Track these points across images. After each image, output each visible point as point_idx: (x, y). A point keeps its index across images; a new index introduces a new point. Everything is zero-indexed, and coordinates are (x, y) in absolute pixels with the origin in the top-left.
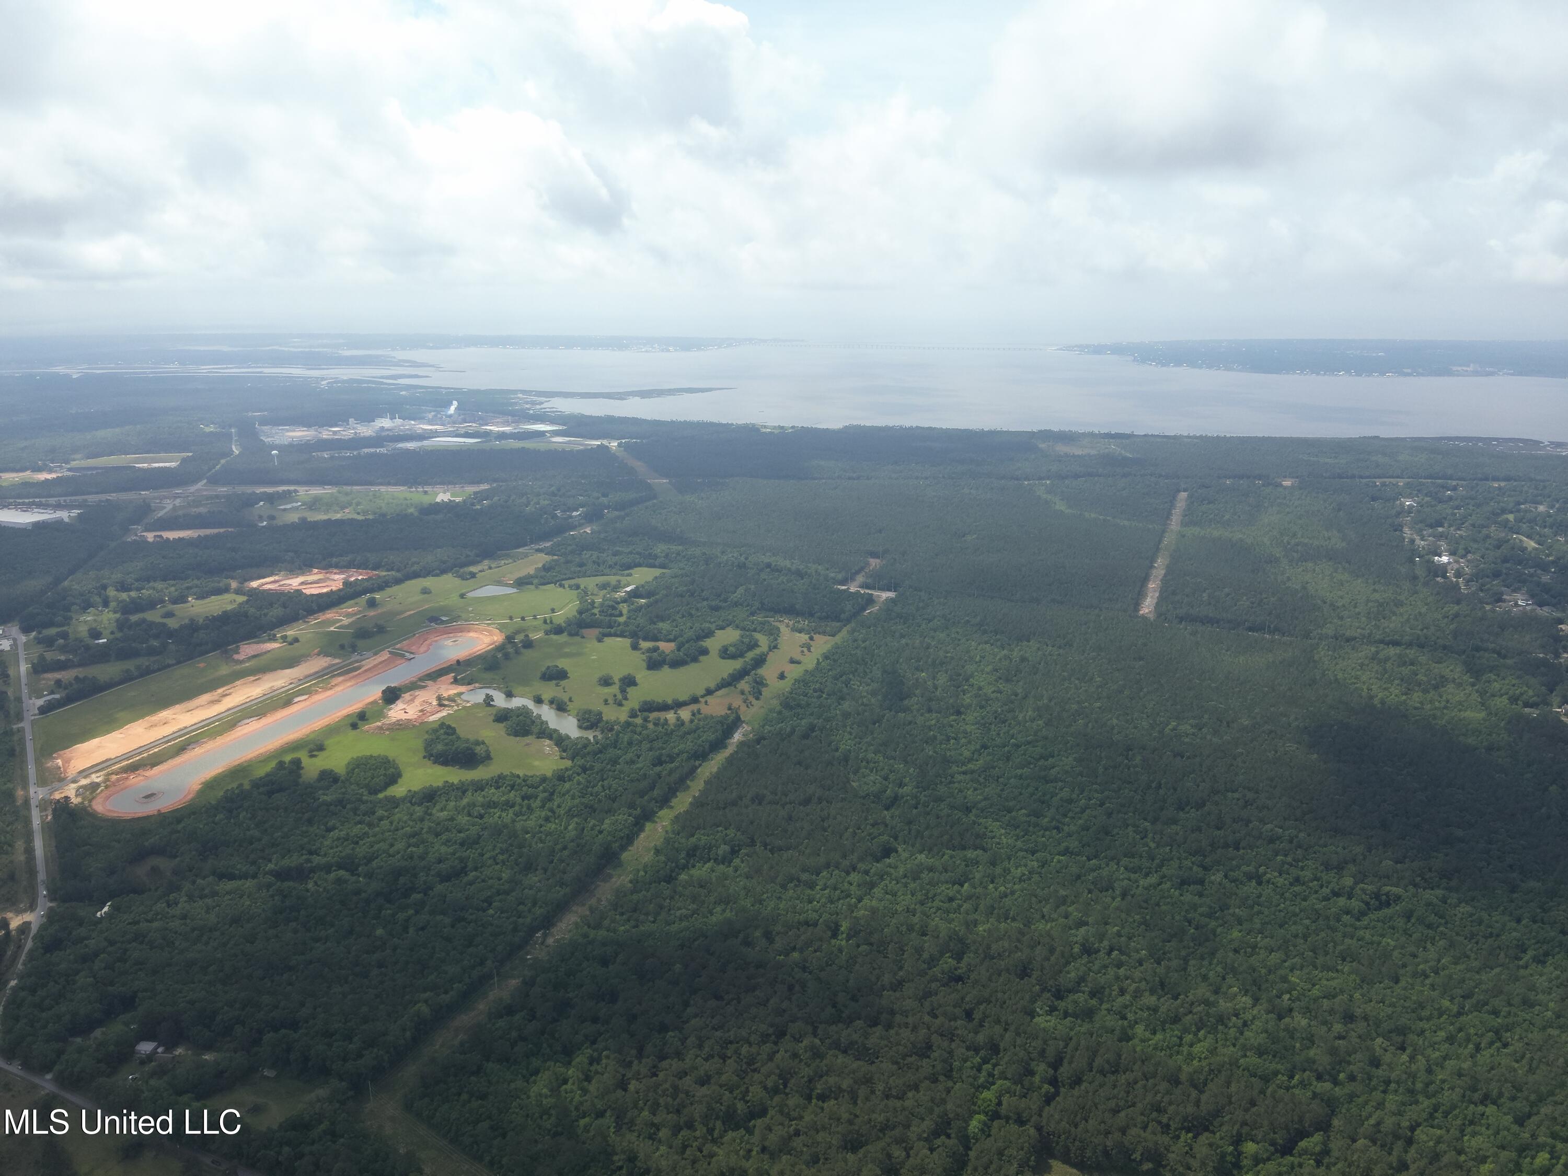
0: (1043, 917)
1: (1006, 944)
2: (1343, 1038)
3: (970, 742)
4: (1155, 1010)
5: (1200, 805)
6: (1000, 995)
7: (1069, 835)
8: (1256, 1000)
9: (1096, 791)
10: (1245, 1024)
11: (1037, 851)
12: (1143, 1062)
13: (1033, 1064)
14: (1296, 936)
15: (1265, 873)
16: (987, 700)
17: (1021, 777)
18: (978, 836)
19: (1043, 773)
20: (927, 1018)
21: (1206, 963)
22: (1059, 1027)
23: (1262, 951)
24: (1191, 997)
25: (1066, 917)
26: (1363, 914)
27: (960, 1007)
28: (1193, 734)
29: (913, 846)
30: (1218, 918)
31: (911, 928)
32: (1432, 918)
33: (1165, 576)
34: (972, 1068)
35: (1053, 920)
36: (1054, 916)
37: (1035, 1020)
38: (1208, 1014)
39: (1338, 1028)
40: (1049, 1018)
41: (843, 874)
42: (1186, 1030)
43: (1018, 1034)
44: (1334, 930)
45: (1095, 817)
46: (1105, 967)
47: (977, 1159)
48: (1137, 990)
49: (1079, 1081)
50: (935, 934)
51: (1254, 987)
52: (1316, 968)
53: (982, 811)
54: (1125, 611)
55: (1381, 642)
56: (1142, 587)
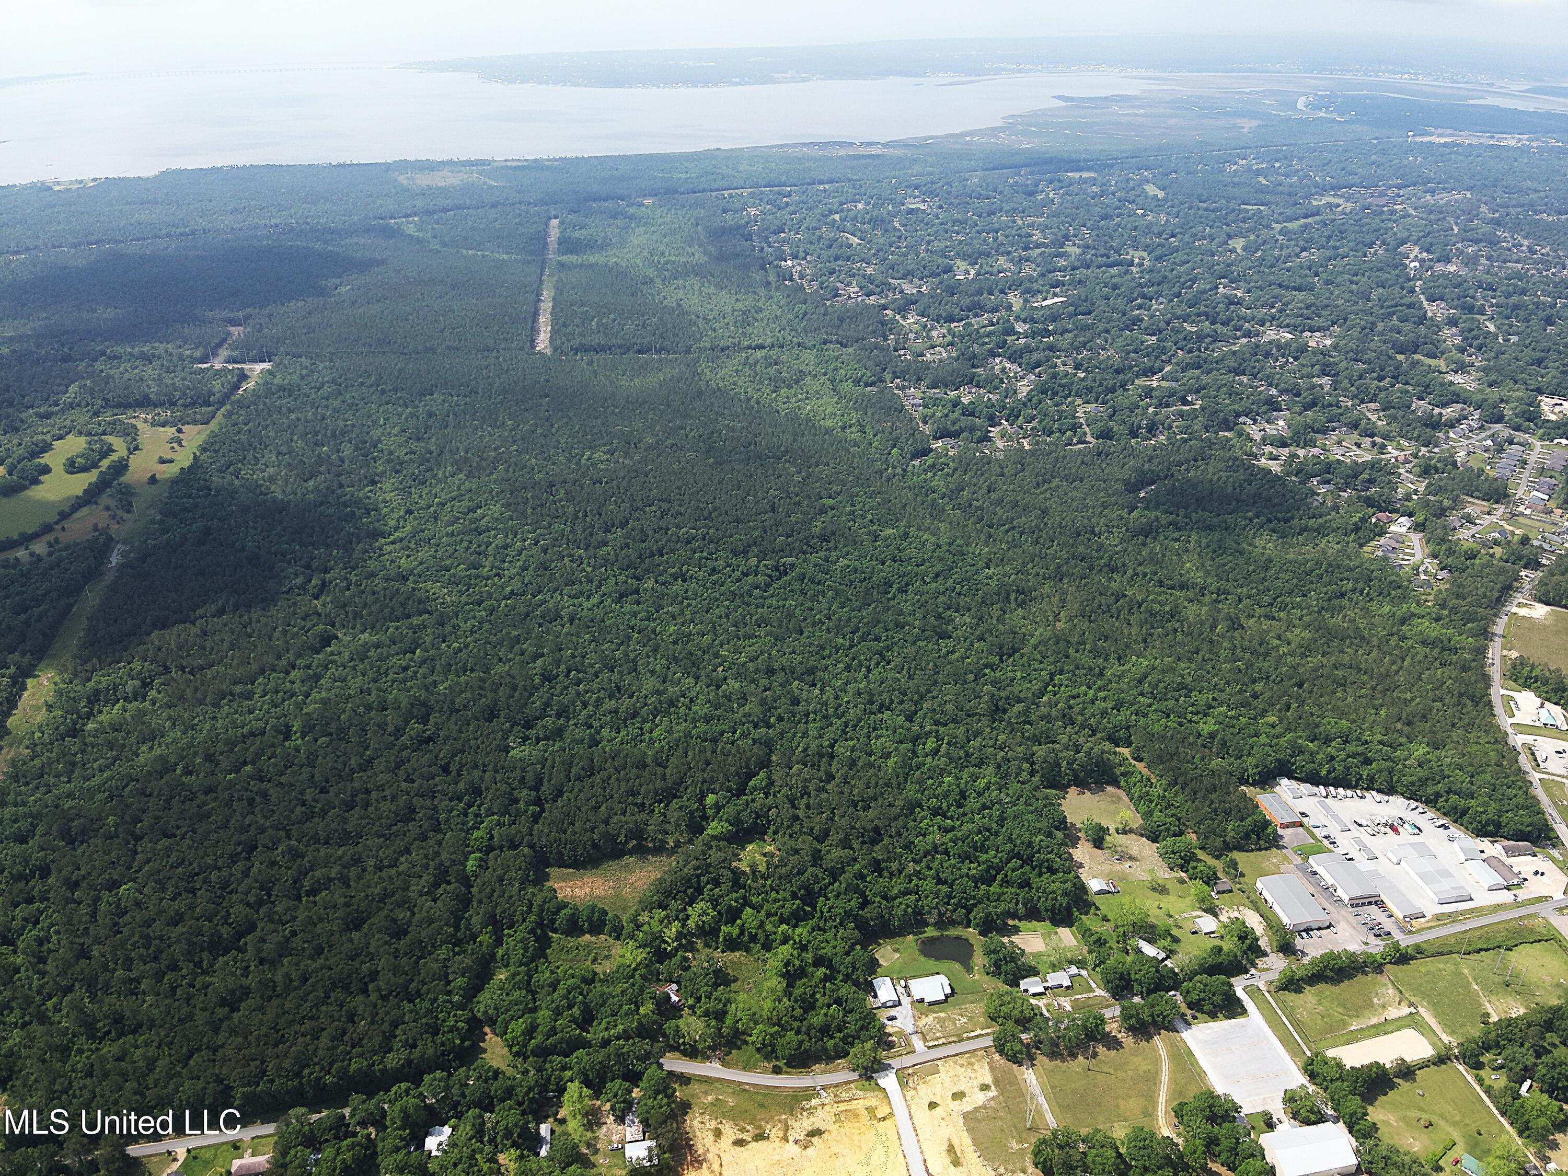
0: (500, 660)
1: (469, 695)
2: (769, 689)
3: (392, 511)
4: (616, 712)
5: (623, 525)
6: (472, 742)
7: (511, 579)
8: (697, 678)
9: (528, 531)
10: (692, 701)
11: (483, 601)
12: (613, 759)
13: (516, 793)
14: (720, 617)
15: (688, 571)
16: (401, 464)
17: (452, 534)
18: (420, 602)
19: (474, 526)
20: (404, 785)
21: (651, 660)
22: (534, 753)
23: (696, 637)
24: (644, 692)
25: (522, 654)
26: (768, 585)
27: (436, 765)
28: (607, 460)
29: (353, 628)
30: (655, 620)
31: (369, 708)
32: (821, 576)
33: (554, 308)
34: (459, 816)
35: (510, 660)
36: (510, 656)
37: (510, 754)
38: (660, 702)
39: (764, 682)
40: (523, 748)
41: (282, 675)
42: (644, 721)
43: (496, 771)
44: (748, 604)
45: (532, 556)
46: (566, 688)
47: (480, 892)
48: (597, 700)
49: (560, 794)
50: (396, 706)
51: (694, 667)
52: (739, 639)
53: (420, 576)
54: (522, 349)
55: (749, 347)
56: (533, 322)
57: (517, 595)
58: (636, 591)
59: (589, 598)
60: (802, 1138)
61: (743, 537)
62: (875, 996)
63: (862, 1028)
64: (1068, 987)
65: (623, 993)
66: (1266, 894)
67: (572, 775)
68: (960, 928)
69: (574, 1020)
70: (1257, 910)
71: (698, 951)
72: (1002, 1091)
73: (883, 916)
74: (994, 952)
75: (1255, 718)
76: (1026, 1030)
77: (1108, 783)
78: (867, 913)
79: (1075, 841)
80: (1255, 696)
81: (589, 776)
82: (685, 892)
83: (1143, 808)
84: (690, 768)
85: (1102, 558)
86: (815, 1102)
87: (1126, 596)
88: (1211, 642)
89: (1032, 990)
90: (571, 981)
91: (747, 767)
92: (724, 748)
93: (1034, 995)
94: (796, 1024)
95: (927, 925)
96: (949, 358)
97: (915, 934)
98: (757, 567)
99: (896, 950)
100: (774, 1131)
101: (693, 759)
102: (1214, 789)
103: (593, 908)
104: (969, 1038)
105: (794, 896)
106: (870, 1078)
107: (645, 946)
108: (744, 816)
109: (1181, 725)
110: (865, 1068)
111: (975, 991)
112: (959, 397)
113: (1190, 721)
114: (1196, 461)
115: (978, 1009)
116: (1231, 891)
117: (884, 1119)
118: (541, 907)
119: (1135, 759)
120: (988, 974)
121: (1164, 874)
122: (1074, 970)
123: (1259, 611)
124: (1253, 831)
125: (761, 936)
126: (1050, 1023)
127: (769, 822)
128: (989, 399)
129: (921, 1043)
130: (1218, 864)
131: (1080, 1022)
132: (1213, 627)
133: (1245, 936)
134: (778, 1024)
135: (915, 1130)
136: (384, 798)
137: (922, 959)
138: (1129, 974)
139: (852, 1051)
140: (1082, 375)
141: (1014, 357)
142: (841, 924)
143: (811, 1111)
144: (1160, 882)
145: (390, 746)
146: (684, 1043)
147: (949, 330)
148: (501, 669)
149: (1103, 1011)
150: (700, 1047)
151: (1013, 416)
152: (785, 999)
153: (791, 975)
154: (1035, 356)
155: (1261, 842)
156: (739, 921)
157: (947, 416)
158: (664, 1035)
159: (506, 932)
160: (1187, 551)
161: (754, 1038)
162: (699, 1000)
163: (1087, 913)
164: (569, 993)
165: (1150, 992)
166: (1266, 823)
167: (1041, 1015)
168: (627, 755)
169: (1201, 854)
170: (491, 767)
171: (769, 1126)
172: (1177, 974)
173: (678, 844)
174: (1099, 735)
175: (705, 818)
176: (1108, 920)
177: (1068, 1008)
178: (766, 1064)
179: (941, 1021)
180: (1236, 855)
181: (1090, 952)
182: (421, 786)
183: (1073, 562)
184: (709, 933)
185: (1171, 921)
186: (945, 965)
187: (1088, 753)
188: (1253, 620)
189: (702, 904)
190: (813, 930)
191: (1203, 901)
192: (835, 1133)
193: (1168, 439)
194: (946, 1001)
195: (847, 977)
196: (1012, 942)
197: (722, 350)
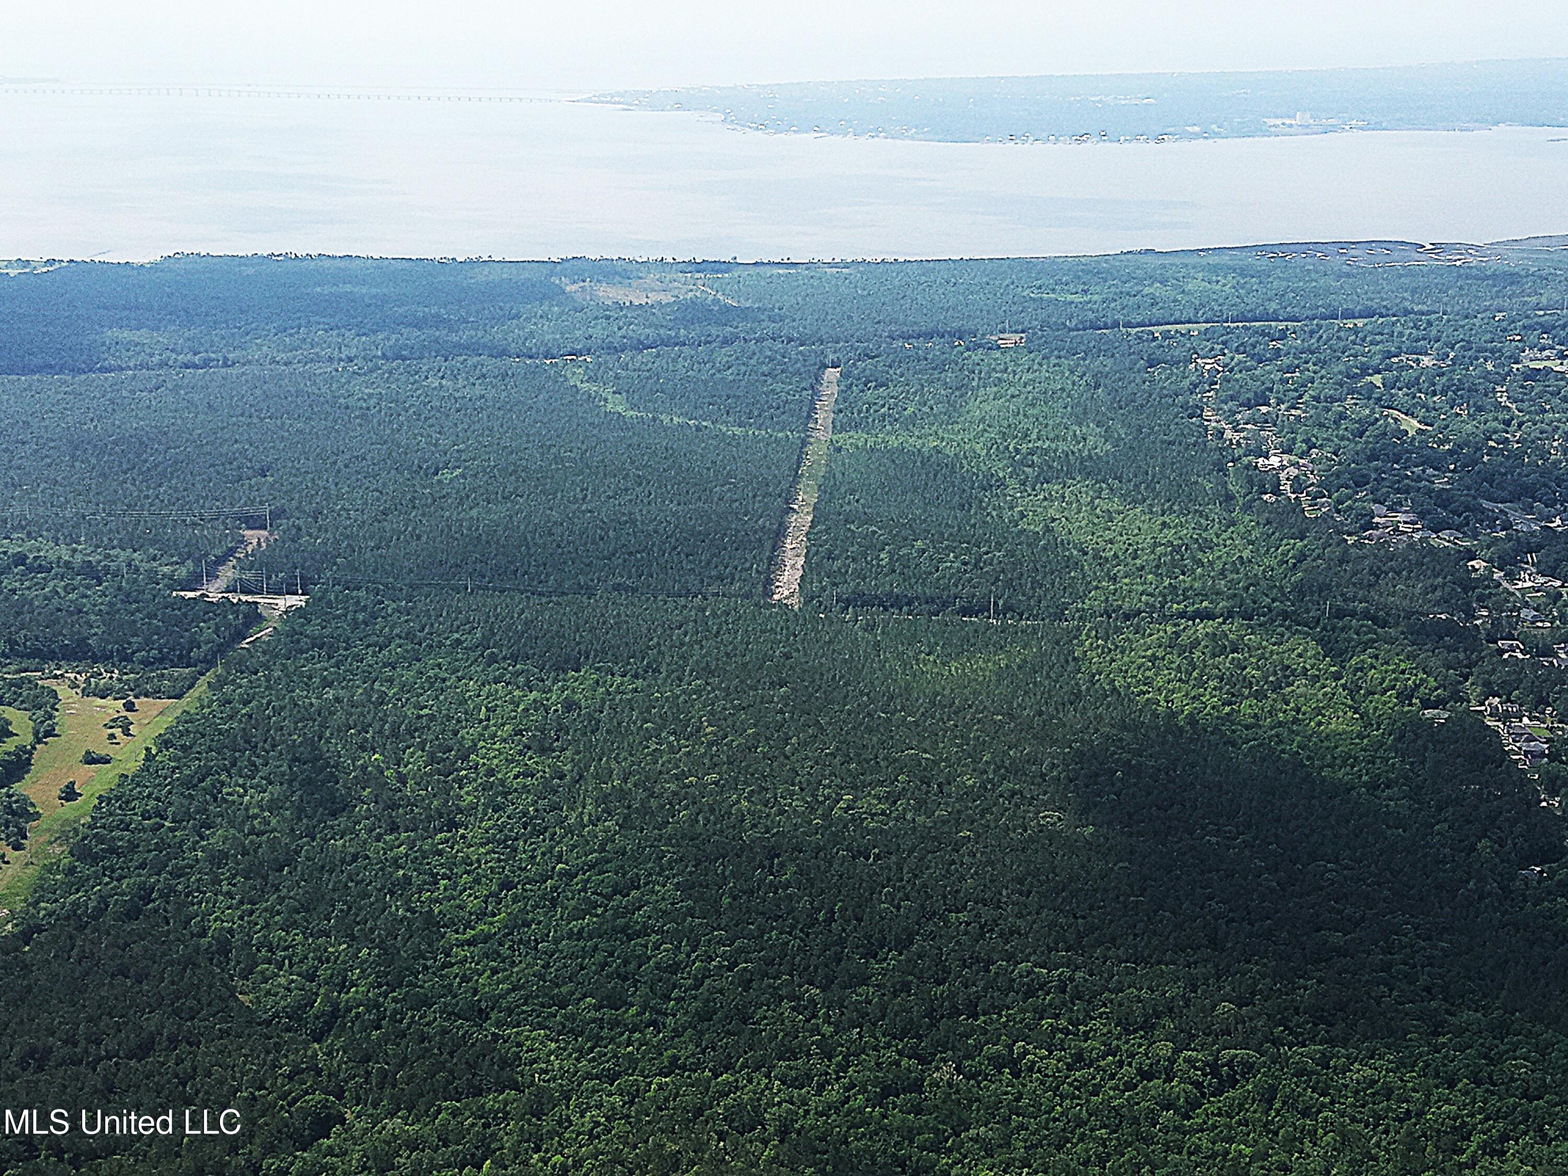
3: (477, 881)
5: (903, 945)
9: (719, 942)
11: (618, 1075)
16: (505, 794)
17: (580, 936)
18: (505, 1063)
19: (621, 921)
28: (883, 813)
32: (1308, 1097)
33: (813, 525)
54: (747, 596)
55: (1182, 615)
56: (774, 549)
57: (683, 1068)
58: (917, 1086)
59: (821, 1088)
197: (1127, 617)
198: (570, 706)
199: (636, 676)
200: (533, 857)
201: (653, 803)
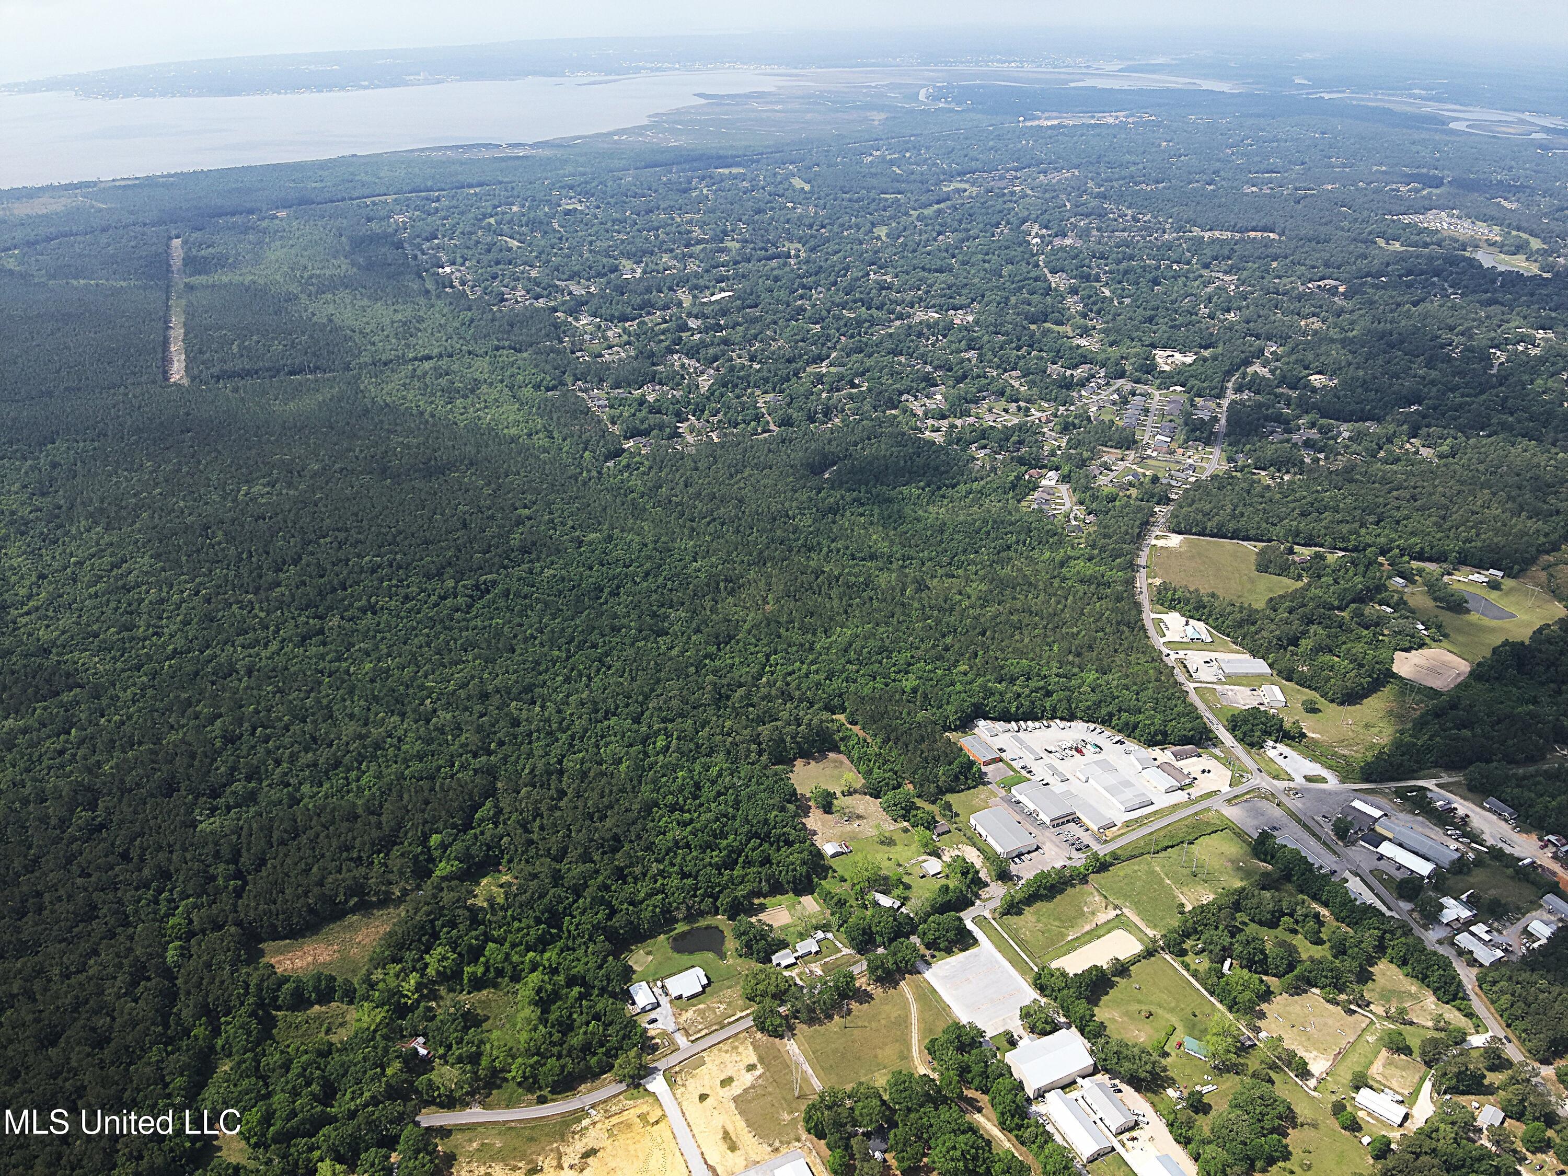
0: (172, 727)
1: (141, 771)
2: (485, 715)
3: (22, 578)
4: (315, 765)
5: (296, 561)
6: (152, 823)
7: (172, 636)
8: (403, 715)
9: (186, 582)
10: (400, 740)
11: (142, 665)
12: (319, 815)
13: (211, 870)
14: (421, 647)
15: (377, 602)
16: (26, 524)
17: (96, 596)
18: (68, 675)
19: (121, 583)
20: (79, 881)
21: (348, 703)
22: (226, 823)
23: (396, 671)
24: (345, 738)
25: (197, 718)
26: (470, 606)
27: (113, 853)
28: (268, 493)
30: (346, 659)
31: (25, 802)
32: (527, 589)
33: (186, 335)
34: (148, 905)
35: (183, 726)
36: (183, 721)
37: (198, 829)
38: (365, 747)
39: (478, 708)
40: (212, 819)
42: (349, 770)
43: (185, 850)
44: (450, 629)
45: (193, 608)
46: (253, 747)
47: (186, 983)
48: (292, 755)
49: (263, 862)
50: (57, 795)
51: (398, 705)
52: (445, 667)
53: (64, 647)
54: (154, 382)
55: (416, 359)
56: (164, 352)
57: (182, 653)
58: (321, 632)
59: (266, 646)
60: (576, 1162)
61: (435, 558)
62: (634, 1003)
63: (623, 1039)
64: (817, 953)
65: (365, 1059)
66: (980, 829)
67: (274, 840)
68: (709, 917)
69: (315, 1098)
70: (974, 845)
71: (442, 998)
72: (767, 1067)
73: (632, 923)
74: (744, 933)
75: (949, 669)
76: (783, 1003)
77: (830, 750)
78: (615, 922)
79: (806, 811)
80: (947, 649)
81: (294, 839)
82: (419, 940)
83: (863, 768)
84: (408, 811)
85: (799, 539)
86: (585, 1123)
87: (824, 572)
88: (903, 604)
89: (784, 963)
90: (305, 1058)
91: (471, 799)
92: (442, 784)
93: (786, 967)
94: (555, 1050)
95: (677, 921)
96: (628, 357)
97: (665, 933)
98: (455, 588)
99: (649, 953)
100: (547, 1162)
101: (410, 800)
102: (923, 739)
103: (318, 977)
104: (730, 1023)
105: (538, 921)
106: (638, 1086)
107: (383, 1004)
108: (474, 850)
109: (887, 685)
110: (632, 1077)
111: (731, 976)
112: (644, 395)
113: (894, 680)
114: (869, 439)
115: (735, 993)
116: (949, 831)
117: (657, 1122)
118: (259, 987)
119: (851, 723)
120: (741, 956)
121: (890, 827)
122: (820, 935)
123: (940, 571)
124: (960, 772)
125: (508, 969)
126: (805, 991)
127: (502, 852)
128: (674, 396)
129: (685, 1039)
130: (934, 809)
131: (831, 984)
132: (903, 590)
133: (967, 870)
134: (538, 1054)
135: (689, 1126)
136: (60, 899)
137: (676, 955)
138: (870, 928)
139: (617, 1063)
140: (758, 367)
141: (692, 353)
142: (590, 939)
143: (583, 1132)
144: (887, 834)
145: (57, 841)
146: (439, 1096)
147: (624, 330)
148: (173, 737)
149: (851, 969)
150: (457, 1095)
151: (699, 411)
152: (541, 1027)
153: (544, 1001)
154: (712, 351)
155: (969, 781)
156: (482, 959)
157: (634, 415)
158: (417, 1091)
159: (223, 1019)
160: (872, 523)
161: (513, 1074)
162: (449, 1047)
163: (825, 878)
164: (305, 1070)
165: (891, 941)
166: (972, 763)
167: (796, 984)
168: (334, 808)
169: (919, 802)
170: (177, 847)
171: (541, 1158)
172: (912, 919)
173: (405, 892)
174: (816, 707)
175: (431, 860)
176: (845, 881)
177: (820, 973)
178: (530, 1097)
179: (701, 1013)
180: (949, 797)
181: (832, 914)
182: (99, 880)
183: (773, 546)
184: (451, 978)
185: (901, 870)
186: (698, 957)
187: (809, 725)
188: (936, 581)
189: (439, 949)
190: (562, 951)
191: (926, 845)
192: (610, 1148)
193: (843, 421)
194: (703, 992)
195: (603, 991)
196: (759, 921)
197: (385, 364)
198: (54, 465)
199: (93, 440)
200: (54, 557)
201: (124, 513)
